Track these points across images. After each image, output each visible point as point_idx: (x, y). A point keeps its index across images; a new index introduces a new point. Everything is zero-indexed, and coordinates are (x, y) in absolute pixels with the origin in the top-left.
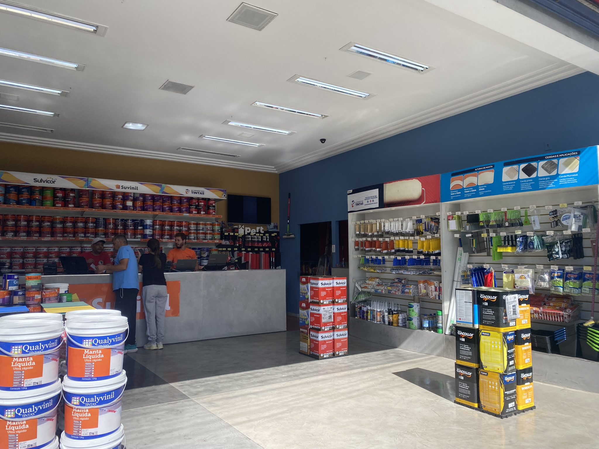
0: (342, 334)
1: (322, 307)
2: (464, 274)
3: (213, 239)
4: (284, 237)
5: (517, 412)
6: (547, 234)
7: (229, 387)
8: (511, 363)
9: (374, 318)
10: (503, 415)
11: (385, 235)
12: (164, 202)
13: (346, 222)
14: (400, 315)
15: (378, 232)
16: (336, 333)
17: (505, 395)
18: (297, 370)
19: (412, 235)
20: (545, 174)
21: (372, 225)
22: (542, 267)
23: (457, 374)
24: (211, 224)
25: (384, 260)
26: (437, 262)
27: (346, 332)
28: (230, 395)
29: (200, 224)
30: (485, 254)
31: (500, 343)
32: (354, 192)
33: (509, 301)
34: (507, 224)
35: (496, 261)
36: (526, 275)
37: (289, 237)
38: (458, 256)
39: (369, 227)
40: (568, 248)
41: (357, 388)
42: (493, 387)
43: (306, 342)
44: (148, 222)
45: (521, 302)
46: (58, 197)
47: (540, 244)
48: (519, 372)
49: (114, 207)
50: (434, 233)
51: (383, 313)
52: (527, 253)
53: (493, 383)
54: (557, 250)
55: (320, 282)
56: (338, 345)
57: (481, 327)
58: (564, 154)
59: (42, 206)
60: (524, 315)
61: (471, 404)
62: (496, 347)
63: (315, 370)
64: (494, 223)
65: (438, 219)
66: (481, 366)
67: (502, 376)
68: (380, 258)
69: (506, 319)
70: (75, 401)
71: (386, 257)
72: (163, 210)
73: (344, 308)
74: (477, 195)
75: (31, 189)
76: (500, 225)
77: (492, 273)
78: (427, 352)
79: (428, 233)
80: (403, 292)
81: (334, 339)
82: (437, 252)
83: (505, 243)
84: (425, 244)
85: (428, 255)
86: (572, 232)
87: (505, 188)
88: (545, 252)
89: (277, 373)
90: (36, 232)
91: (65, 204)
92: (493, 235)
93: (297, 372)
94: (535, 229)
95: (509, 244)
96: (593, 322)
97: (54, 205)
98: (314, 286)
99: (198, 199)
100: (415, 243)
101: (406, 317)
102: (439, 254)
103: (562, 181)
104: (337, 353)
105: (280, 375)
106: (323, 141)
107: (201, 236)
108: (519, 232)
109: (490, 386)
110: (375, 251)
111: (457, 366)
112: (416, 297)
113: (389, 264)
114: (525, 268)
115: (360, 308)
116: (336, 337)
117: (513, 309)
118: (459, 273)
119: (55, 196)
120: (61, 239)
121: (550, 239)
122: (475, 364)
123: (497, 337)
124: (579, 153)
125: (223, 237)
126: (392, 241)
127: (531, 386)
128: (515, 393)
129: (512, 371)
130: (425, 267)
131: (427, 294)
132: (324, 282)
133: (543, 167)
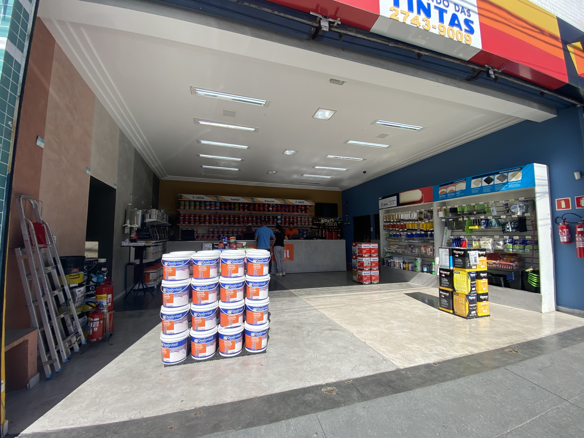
0: (376, 273)
1: (364, 258)
2: (448, 242)
3: (309, 225)
4: (345, 224)
5: (477, 317)
6: (501, 218)
7: (317, 293)
8: (473, 289)
9: (394, 266)
10: (468, 317)
11: (401, 221)
12: (286, 208)
13: (378, 215)
14: (410, 264)
15: (397, 220)
16: (372, 272)
17: (469, 307)
18: (351, 288)
19: (417, 221)
20: (500, 182)
21: (393, 216)
22: (498, 237)
23: (440, 294)
24: (307, 218)
25: (401, 235)
26: (432, 235)
27: (378, 272)
28: (317, 297)
29: (302, 218)
30: (461, 230)
31: (466, 278)
32: (383, 198)
33: (472, 254)
34: (475, 213)
35: (468, 234)
36: (488, 242)
37: (347, 224)
38: (445, 232)
39: (391, 217)
40: (516, 226)
41: (383, 299)
42: (462, 302)
43: (356, 276)
44: (279, 217)
45: (480, 256)
46: (241, 207)
47: (497, 224)
48: (478, 295)
49: (264, 210)
50: (430, 219)
51: (400, 263)
52: (489, 229)
53: (462, 300)
54: (508, 227)
55: (363, 245)
56: (373, 278)
57: (454, 269)
58: (511, 170)
59: (235, 210)
60: (482, 263)
61: (448, 311)
62: (464, 279)
63: (361, 289)
64: (467, 212)
65: (433, 211)
66: (454, 290)
67: (467, 296)
68: (398, 233)
69: (470, 265)
70: (250, 284)
71: (402, 233)
72: (286, 211)
73: (377, 259)
74: (455, 196)
75: (230, 203)
76: (470, 214)
77: (466, 241)
78: (426, 284)
79: (426, 219)
80: (412, 252)
81: (371, 275)
82: (432, 229)
83: (474, 224)
84: (424, 225)
85: (427, 231)
86: (518, 216)
87: (473, 192)
88: (501, 228)
89: (340, 289)
90: (232, 222)
91: (244, 210)
92: (466, 219)
93: (351, 290)
94: (493, 215)
95: (476, 224)
96: (532, 269)
97: (239, 210)
98: (359, 247)
99: (301, 206)
100: (418, 225)
101: (414, 265)
102: (433, 231)
103: (510, 186)
104: (373, 282)
105: (342, 290)
106: (365, 172)
107: (303, 224)
108: (483, 217)
109: (460, 301)
110: (395, 230)
111: (440, 290)
112: (420, 255)
113: (404, 237)
114: (487, 238)
115: (387, 261)
116: (372, 274)
117: (475, 259)
118: (445, 241)
119: (239, 206)
120: (243, 225)
121: (503, 220)
122: (450, 289)
123: (464, 274)
124: (521, 169)
125: (313, 224)
126: (405, 225)
127: (487, 303)
128: (476, 306)
129: (474, 293)
130: (425, 238)
131: (426, 253)
132: (365, 245)
133: (497, 178)
